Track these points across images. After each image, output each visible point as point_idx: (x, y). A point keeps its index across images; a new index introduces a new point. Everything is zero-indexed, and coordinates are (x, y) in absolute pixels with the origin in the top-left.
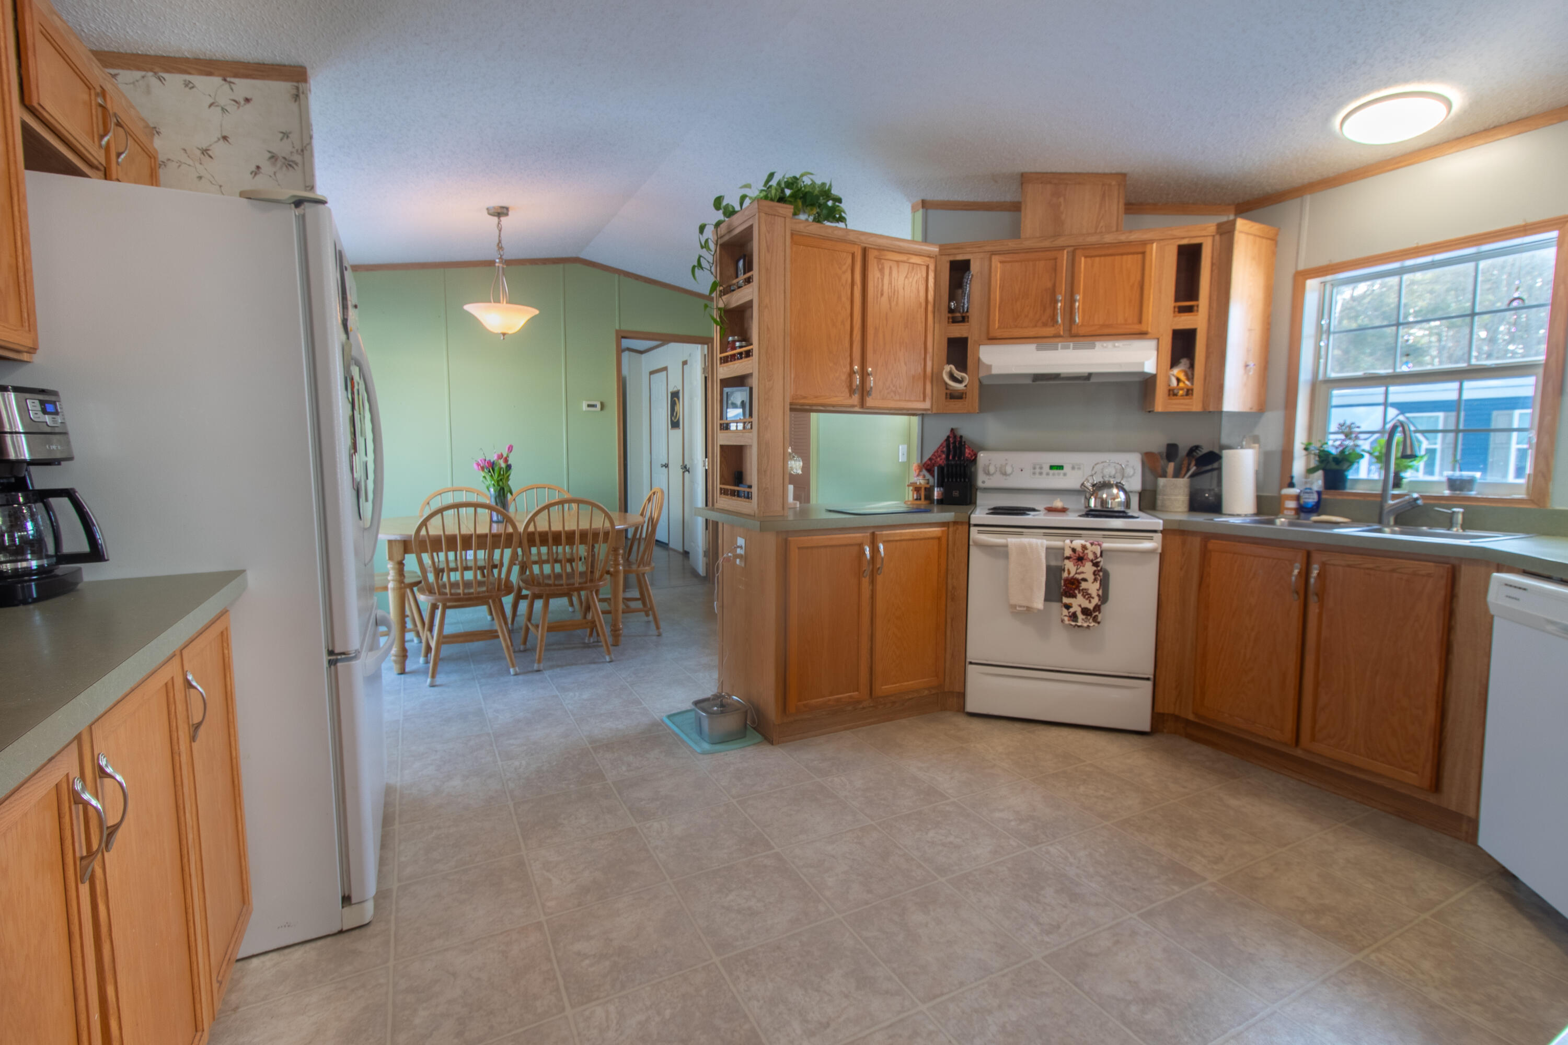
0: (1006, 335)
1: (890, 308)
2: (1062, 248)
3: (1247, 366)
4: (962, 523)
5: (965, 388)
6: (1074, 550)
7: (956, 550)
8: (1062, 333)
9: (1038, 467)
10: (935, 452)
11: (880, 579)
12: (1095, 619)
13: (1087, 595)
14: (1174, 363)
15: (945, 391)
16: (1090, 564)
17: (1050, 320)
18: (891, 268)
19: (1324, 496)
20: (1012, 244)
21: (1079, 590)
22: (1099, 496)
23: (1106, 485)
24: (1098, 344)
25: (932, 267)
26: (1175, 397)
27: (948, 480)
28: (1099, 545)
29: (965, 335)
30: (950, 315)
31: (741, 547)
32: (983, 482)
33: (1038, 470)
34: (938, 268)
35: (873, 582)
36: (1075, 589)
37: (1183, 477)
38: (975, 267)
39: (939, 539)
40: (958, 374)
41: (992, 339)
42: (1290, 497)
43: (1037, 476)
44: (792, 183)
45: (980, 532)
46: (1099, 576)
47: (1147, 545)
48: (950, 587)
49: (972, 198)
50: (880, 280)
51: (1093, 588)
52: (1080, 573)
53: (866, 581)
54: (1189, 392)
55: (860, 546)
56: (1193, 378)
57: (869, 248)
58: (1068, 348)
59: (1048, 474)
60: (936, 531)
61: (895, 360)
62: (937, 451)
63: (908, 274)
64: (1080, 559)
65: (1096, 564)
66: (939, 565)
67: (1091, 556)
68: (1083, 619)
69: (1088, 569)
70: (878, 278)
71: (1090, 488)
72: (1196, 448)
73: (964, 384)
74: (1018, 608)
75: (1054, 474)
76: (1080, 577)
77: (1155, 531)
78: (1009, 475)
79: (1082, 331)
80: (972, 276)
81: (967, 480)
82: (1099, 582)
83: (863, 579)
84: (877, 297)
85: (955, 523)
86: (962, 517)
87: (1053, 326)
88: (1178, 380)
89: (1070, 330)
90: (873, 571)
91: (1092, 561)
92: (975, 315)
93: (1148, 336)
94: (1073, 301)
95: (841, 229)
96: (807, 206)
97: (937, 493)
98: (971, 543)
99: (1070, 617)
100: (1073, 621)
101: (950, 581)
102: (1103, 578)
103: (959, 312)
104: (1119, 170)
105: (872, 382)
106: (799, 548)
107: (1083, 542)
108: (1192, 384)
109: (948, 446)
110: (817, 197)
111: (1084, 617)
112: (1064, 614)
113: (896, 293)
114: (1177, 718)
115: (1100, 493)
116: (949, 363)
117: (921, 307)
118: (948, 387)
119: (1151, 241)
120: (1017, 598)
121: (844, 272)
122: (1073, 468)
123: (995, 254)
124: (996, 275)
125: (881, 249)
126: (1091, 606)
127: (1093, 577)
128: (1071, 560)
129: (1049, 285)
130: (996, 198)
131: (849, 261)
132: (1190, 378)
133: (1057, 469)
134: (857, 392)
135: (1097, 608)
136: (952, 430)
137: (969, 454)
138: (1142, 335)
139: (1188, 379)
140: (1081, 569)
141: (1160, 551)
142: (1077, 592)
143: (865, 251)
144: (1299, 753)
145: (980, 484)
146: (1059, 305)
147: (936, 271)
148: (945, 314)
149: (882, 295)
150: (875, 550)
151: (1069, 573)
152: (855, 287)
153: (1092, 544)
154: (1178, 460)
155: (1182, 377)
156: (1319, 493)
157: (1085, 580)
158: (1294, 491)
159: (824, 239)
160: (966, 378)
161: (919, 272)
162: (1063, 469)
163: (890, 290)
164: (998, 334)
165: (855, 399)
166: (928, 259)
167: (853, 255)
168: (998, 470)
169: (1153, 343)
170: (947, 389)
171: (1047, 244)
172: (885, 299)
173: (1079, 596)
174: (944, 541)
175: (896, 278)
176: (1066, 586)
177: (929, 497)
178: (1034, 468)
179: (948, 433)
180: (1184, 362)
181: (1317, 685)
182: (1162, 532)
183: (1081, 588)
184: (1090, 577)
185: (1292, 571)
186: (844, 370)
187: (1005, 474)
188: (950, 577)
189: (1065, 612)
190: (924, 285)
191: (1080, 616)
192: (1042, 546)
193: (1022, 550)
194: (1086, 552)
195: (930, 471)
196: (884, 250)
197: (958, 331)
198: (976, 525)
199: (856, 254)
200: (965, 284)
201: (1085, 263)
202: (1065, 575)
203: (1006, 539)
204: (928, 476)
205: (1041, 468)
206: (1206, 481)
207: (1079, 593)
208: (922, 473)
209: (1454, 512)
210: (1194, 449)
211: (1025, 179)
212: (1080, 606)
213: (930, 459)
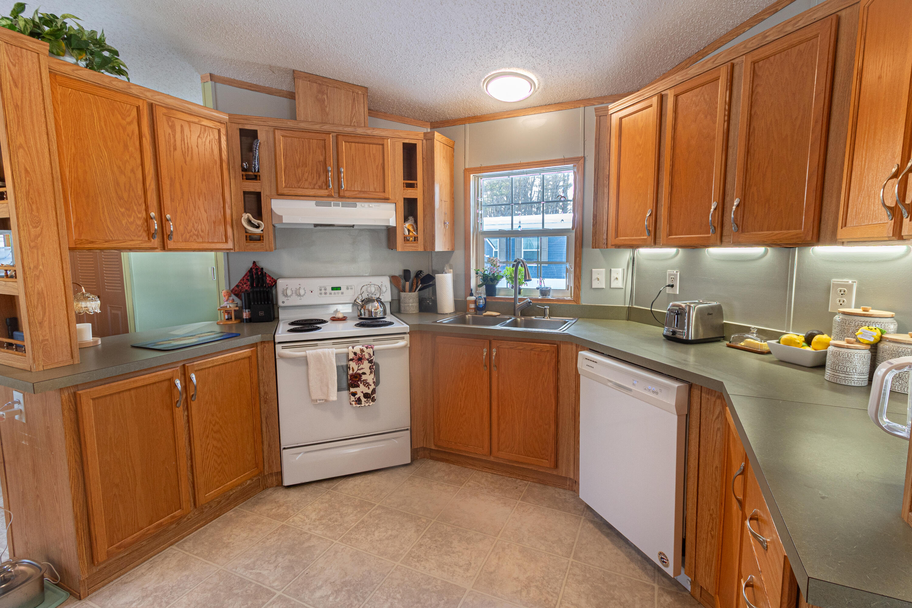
0: (292, 192)
1: (185, 162)
2: (329, 133)
3: (445, 223)
4: (268, 342)
5: (262, 232)
6: (355, 354)
7: (265, 363)
8: (333, 195)
9: (323, 289)
10: (241, 280)
11: (194, 405)
12: (373, 400)
13: (367, 385)
14: (406, 220)
15: (245, 234)
16: (367, 362)
17: (324, 184)
18: (182, 126)
19: (487, 300)
20: (291, 124)
21: (361, 381)
22: (366, 308)
23: (369, 300)
24: (358, 204)
25: (223, 131)
26: (408, 242)
27: (254, 304)
28: (372, 348)
29: (258, 190)
30: (244, 173)
31: (19, 403)
32: (283, 302)
33: (323, 291)
34: (230, 133)
35: (187, 408)
36: (358, 381)
37: (415, 292)
38: (262, 136)
39: (249, 358)
40: (255, 222)
41: (281, 195)
42: (471, 302)
43: (323, 295)
44: (49, 20)
45: (283, 348)
46: (373, 369)
47: (402, 343)
48: (262, 393)
49: (254, 81)
50: (172, 136)
51: (370, 378)
52: (360, 370)
53: (180, 412)
54: (416, 239)
55: (171, 381)
56: (417, 229)
57: (156, 105)
58: (338, 205)
59: (330, 294)
60: (246, 352)
61: (195, 208)
62: (243, 279)
63: (200, 134)
64: (360, 359)
65: (370, 362)
66: (251, 378)
67: (367, 356)
68: (365, 401)
69: (366, 365)
70: (169, 134)
71: (360, 303)
72: (421, 271)
73: (261, 229)
74: (318, 402)
75: (335, 294)
76: (360, 372)
77: (405, 333)
78: (303, 296)
79: (347, 194)
80: (260, 143)
81: (270, 303)
82: (373, 373)
83: (177, 409)
84: (170, 151)
85: (263, 342)
86: (269, 337)
87: (327, 189)
88: (409, 231)
89: (339, 193)
90: (186, 398)
91: (368, 360)
92: (265, 174)
93: (389, 201)
94: (339, 172)
95: (121, 81)
96: (73, 49)
97: (246, 314)
98: (277, 357)
99: (356, 401)
100: (358, 404)
101: (261, 388)
102: (375, 369)
103: (252, 171)
104: (363, 85)
105: (172, 226)
106: (93, 399)
107: (361, 347)
108: (417, 234)
109: (252, 277)
110: (86, 43)
111: (366, 400)
112: (352, 400)
113: (190, 149)
114: (424, 449)
115: (367, 306)
116: (245, 212)
117: (216, 164)
118: (248, 231)
119: (387, 138)
120: (317, 394)
121: (130, 123)
122: (348, 289)
123: (278, 129)
124: (280, 146)
125: (169, 108)
126: (369, 391)
127: (369, 371)
128: (354, 361)
129: (322, 158)
130: (275, 86)
131: (134, 113)
132: (416, 230)
133: (337, 290)
134: (156, 236)
135: (374, 391)
136: (254, 262)
137: (270, 281)
138: (386, 200)
139: (414, 230)
140: (362, 366)
141: (409, 346)
142: (359, 383)
143: (151, 106)
144: (492, 459)
145: (280, 303)
146: (330, 174)
147: (227, 135)
148: (240, 173)
149: (175, 149)
150: (187, 380)
151: (353, 370)
152: (144, 139)
153: (367, 348)
154: (411, 280)
155: (411, 229)
156: (485, 299)
157: (364, 373)
158: (473, 298)
159: (100, 87)
160: (262, 224)
161: (211, 133)
162: (340, 289)
163: (183, 146)
164: (286, 191)
165: (156, 242)
166: (219, 124)
167: (138, 108)
168: (294, 292)
169: (393, 206)
170: (246, 232)
171: (317, 127)
172: (178, 152)
173: (361, 385)
174: (254, 359)
175: (189, 136)
176: (352, 380)
177: (238, 316)
178: (321, 290)
179: (251, 265)
180: (411, 219)
181: (499, 418)
182: (409, 333)
183: (362, 380)
184: (367, 371)
185: (483, 353)
186: (140, 216)
187: (299, 295)
188: (261, 385)
189: (353, 398)
190: (218, 146)
191: (363, 400)
192: (332, 353)
193: (319, 359)
194: (363, 353)
195: (237, 295)
196: (173, 109)
197: (252, 186)
198: (280, 343)
199: (141, 108)
200: (254, 149)
201: (345, 145)
202: (351, 372)
203: (305, 351)
204: (237, 300)
205: (325, 289)
206: (427, 293)
207: (361, 383)
208: (231, 298)
209: (545, 308)
210: (419, 273)
211: (295, 75)
212: (362, 392)
213: (237, 286)
